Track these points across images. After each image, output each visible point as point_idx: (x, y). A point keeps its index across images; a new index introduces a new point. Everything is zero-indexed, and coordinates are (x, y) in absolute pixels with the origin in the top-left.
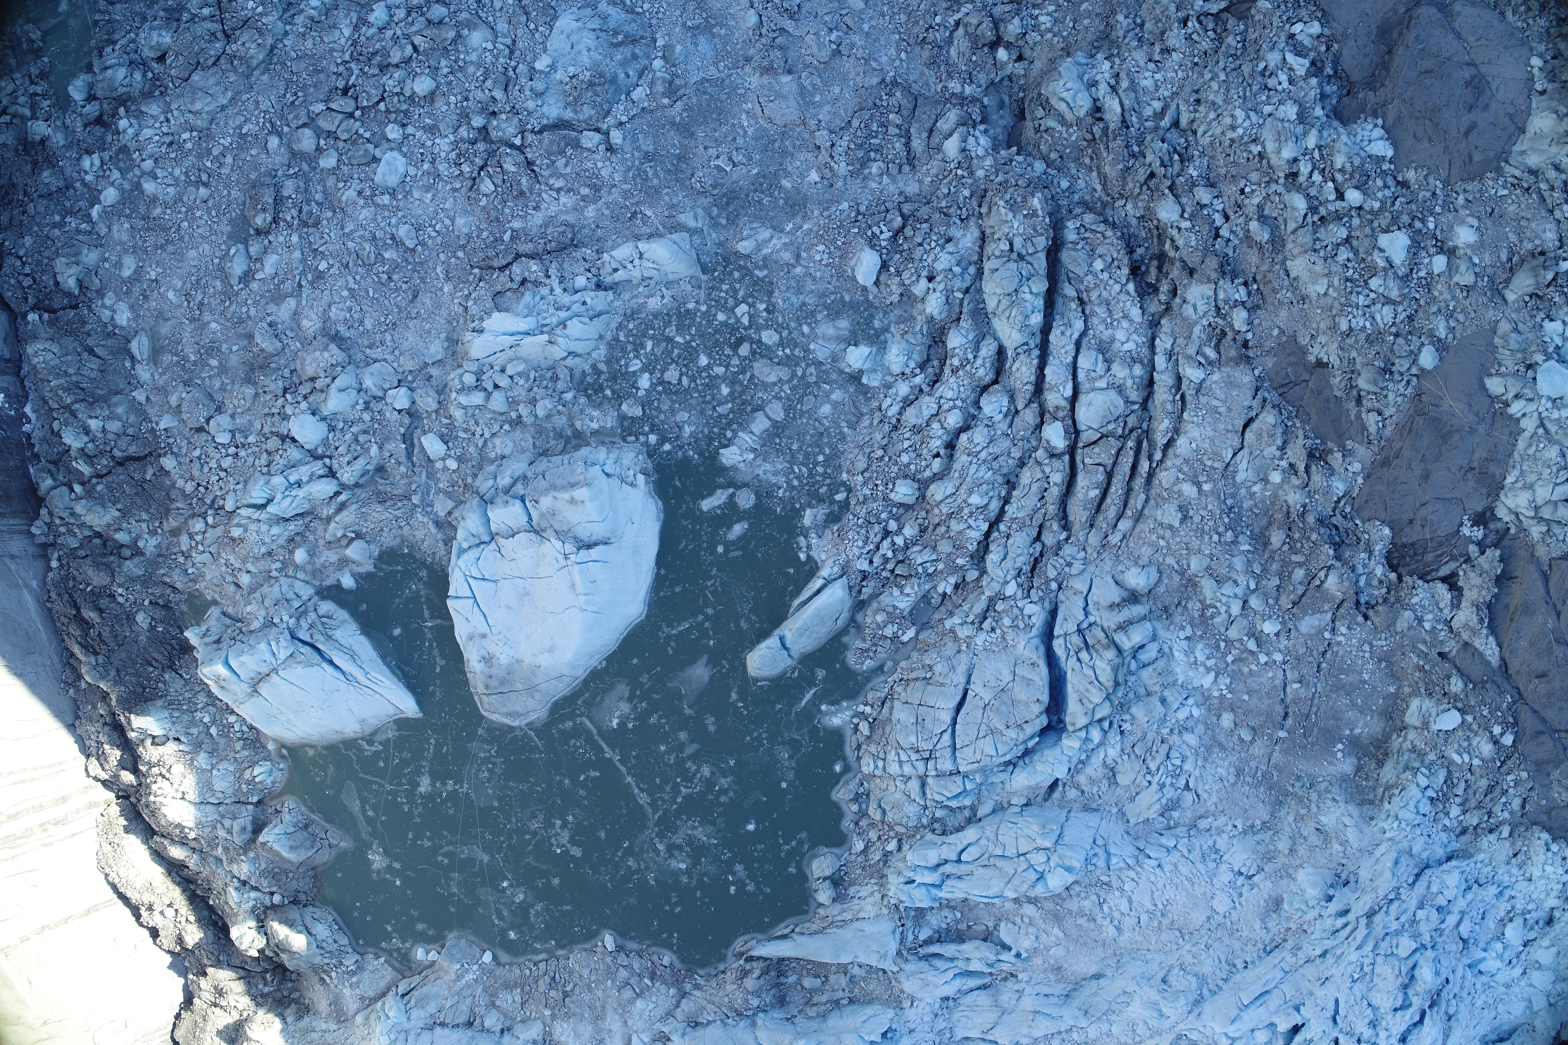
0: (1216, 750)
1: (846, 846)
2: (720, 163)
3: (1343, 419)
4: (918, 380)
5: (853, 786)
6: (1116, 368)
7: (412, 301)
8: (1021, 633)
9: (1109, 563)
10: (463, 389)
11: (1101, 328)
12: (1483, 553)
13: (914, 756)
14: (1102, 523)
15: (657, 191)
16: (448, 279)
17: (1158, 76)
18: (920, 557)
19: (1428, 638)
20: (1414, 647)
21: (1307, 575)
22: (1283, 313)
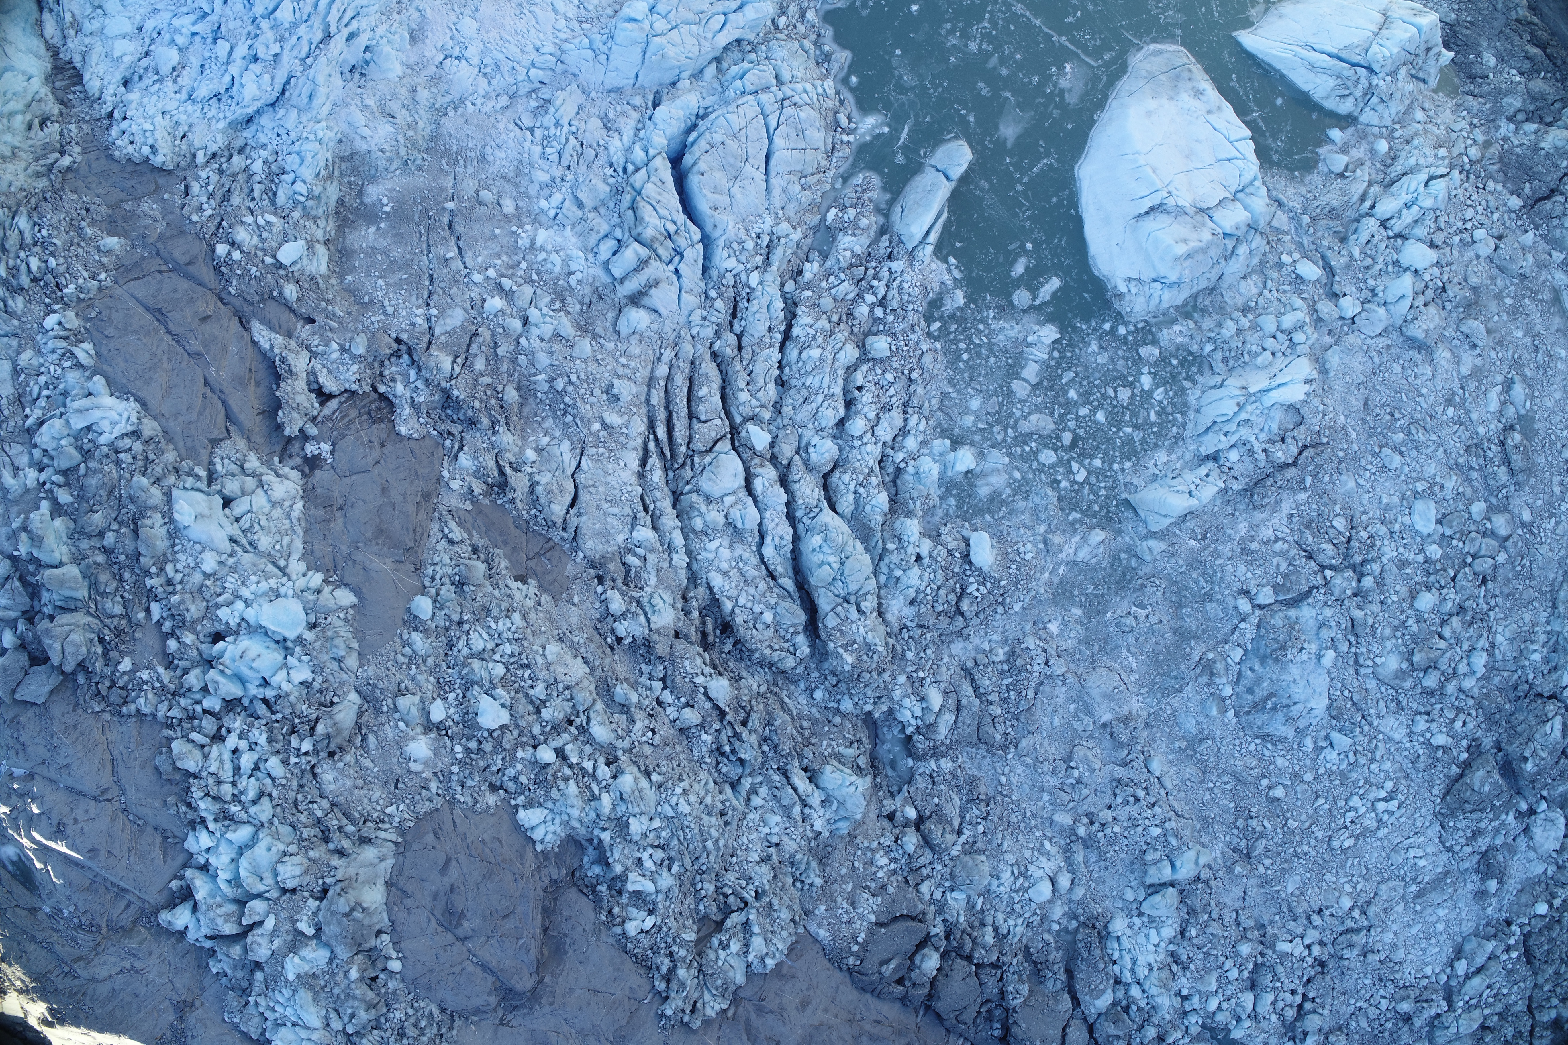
0: (511, 174)
1: (821, 13)
2: (1142, 613)
3: (483, 528)
4: (900, 456)
5: (835, 67)
6: (721, 520)
7: (1367, 399)
8: (733, 237)
9: (667, 329)
10: (1301, 327)
11: (746, 555)
12: (301, 431)
13: (796, 99)
14: (685, 366)
15: (1191, 567)
16: (1343, 428)
17: (766, 830)
18: (847, 289)
19: (329, 334)
20: (341, 323)
21: (472, 365)
22: (574, 620)
